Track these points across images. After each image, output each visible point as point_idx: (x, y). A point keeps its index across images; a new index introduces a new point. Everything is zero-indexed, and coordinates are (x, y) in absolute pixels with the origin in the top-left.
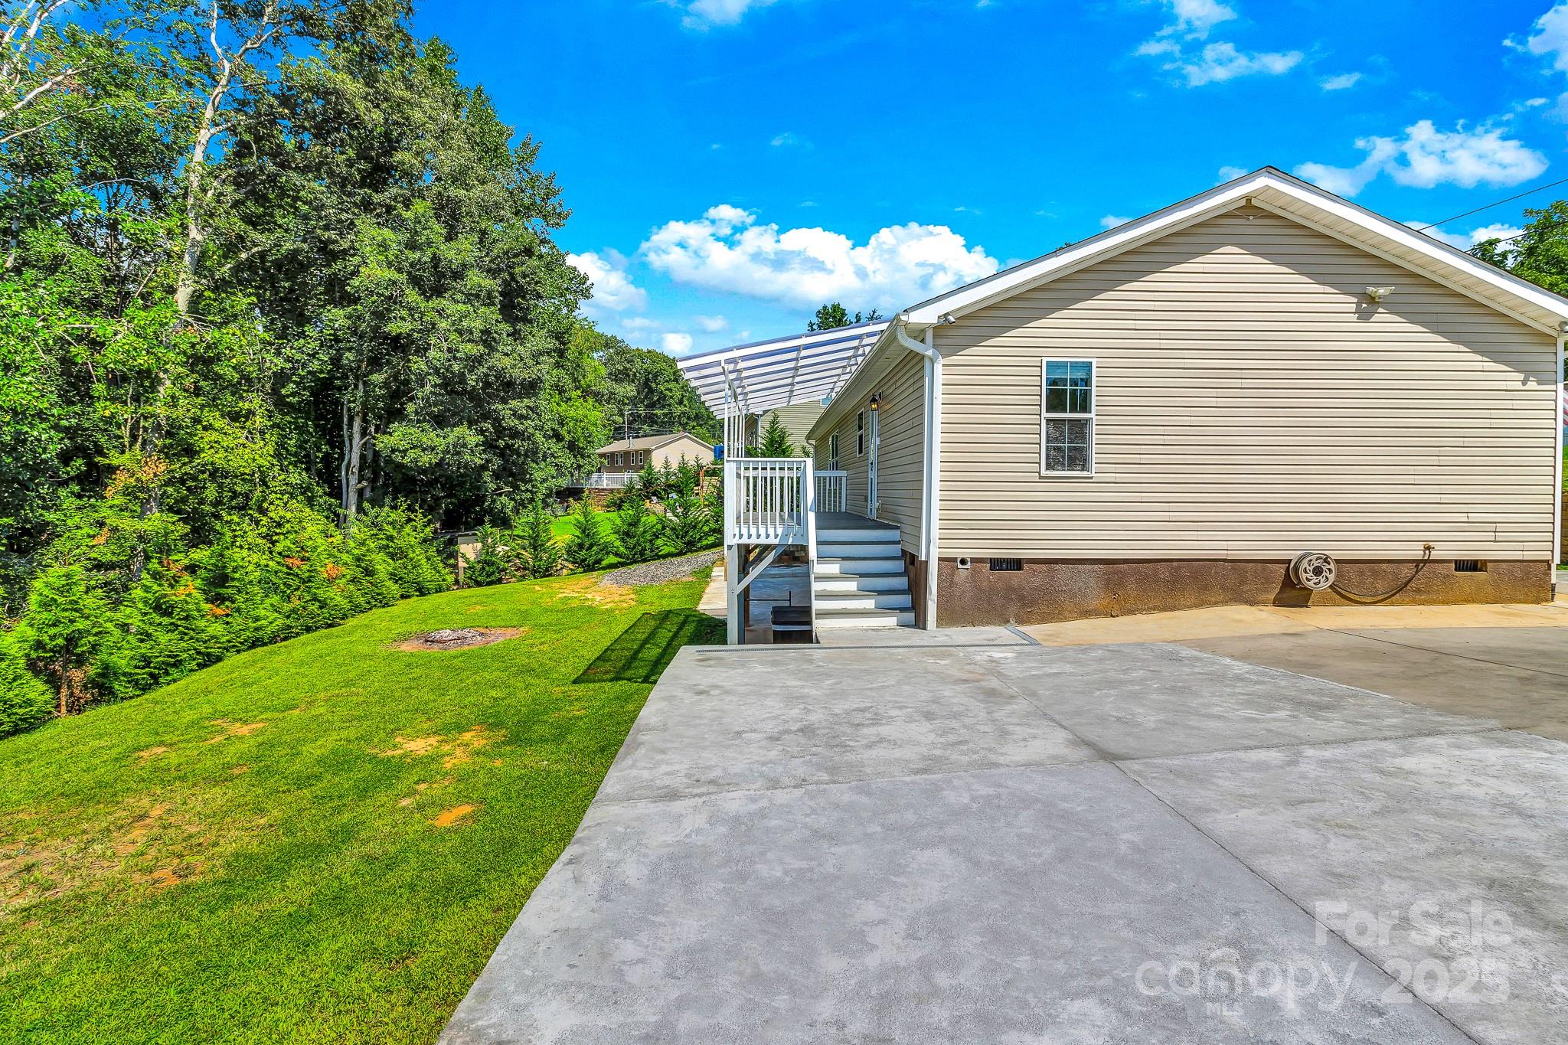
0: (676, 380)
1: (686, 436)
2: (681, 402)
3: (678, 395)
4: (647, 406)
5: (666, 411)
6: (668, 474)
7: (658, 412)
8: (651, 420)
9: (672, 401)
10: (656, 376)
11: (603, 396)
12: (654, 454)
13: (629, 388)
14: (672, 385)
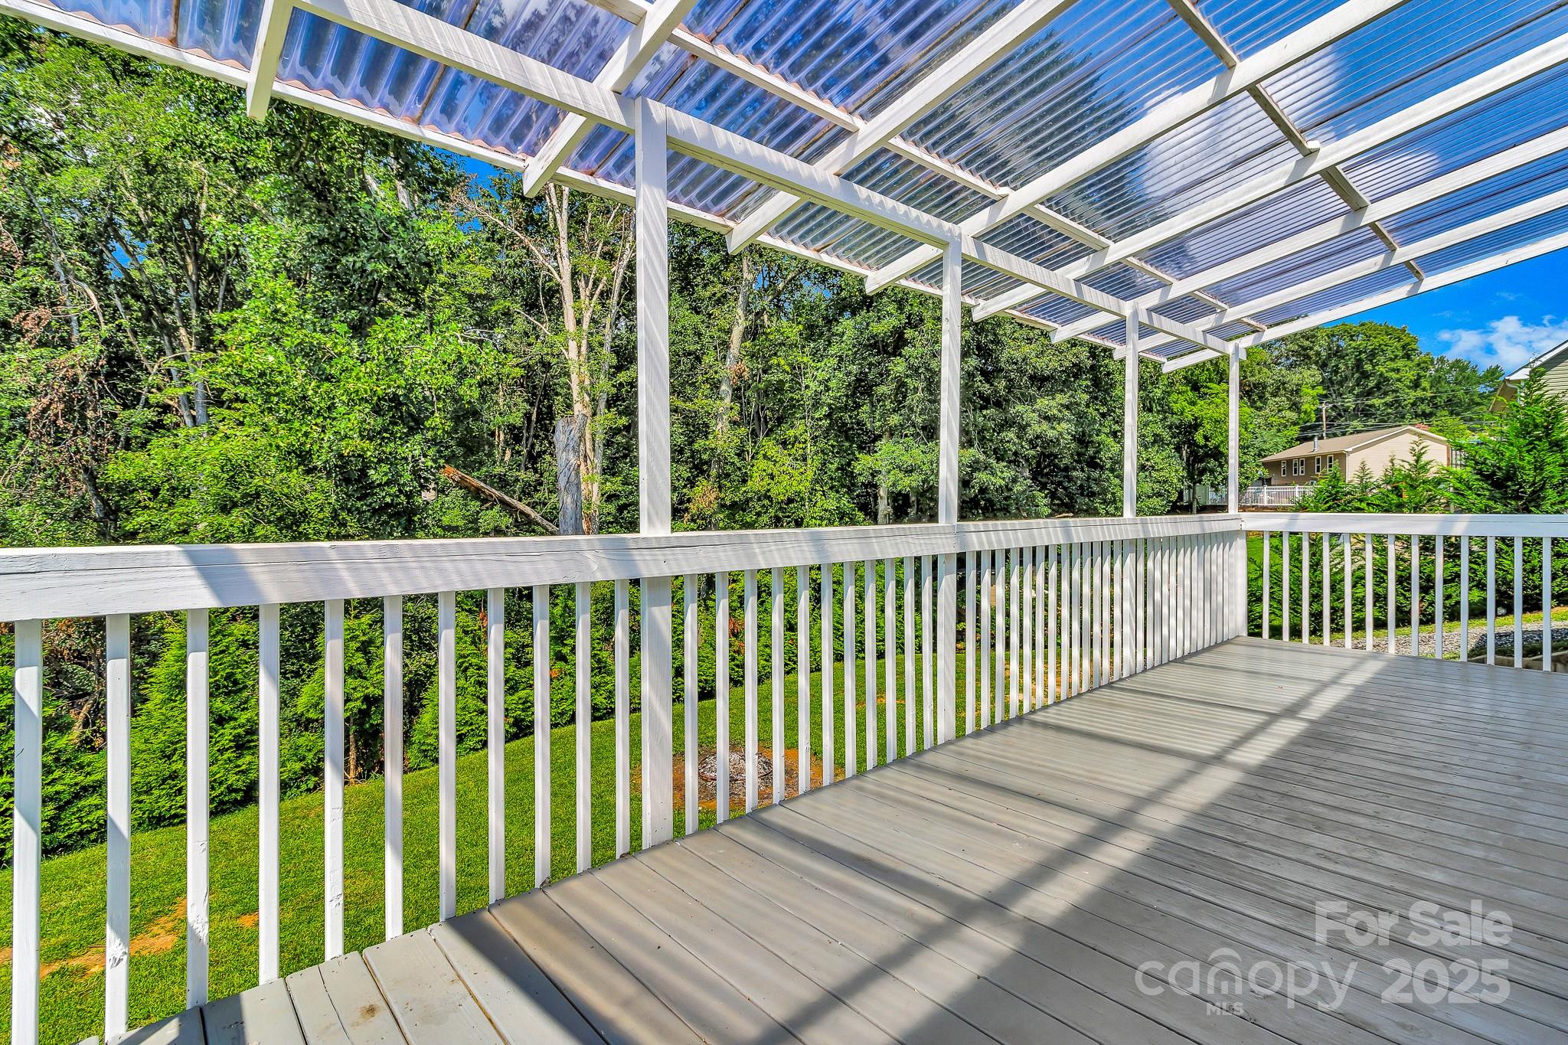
0: (1408, 357)
1: (1408, 431)
2: (1416, 385)
3: (1411, 375)
4: (1357, 396)
5: (1389, 399)
6: (1365, 487)
7: (1376, 402)
8: (1366, 413)
9: (1399, 385)
10: (1373, 355)
11: (1265, 387)
12: (1349, 459)
13: (1307, 373)
14: (1400, 364)
